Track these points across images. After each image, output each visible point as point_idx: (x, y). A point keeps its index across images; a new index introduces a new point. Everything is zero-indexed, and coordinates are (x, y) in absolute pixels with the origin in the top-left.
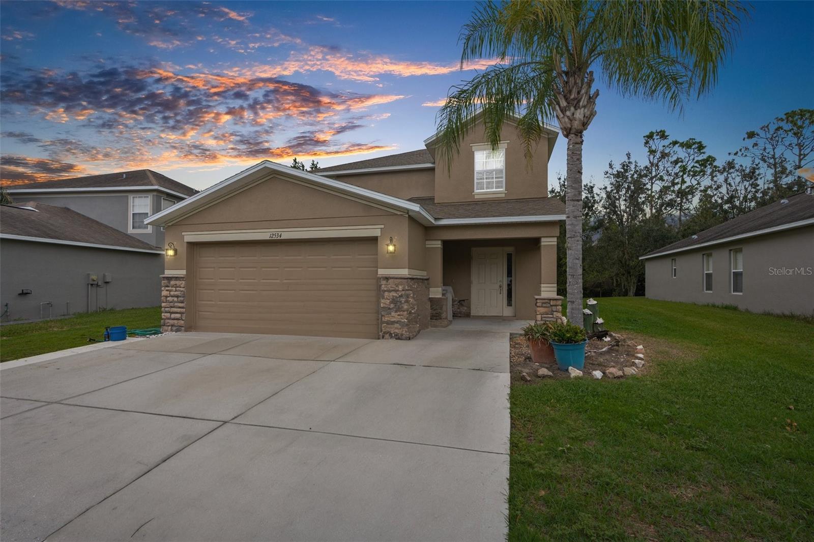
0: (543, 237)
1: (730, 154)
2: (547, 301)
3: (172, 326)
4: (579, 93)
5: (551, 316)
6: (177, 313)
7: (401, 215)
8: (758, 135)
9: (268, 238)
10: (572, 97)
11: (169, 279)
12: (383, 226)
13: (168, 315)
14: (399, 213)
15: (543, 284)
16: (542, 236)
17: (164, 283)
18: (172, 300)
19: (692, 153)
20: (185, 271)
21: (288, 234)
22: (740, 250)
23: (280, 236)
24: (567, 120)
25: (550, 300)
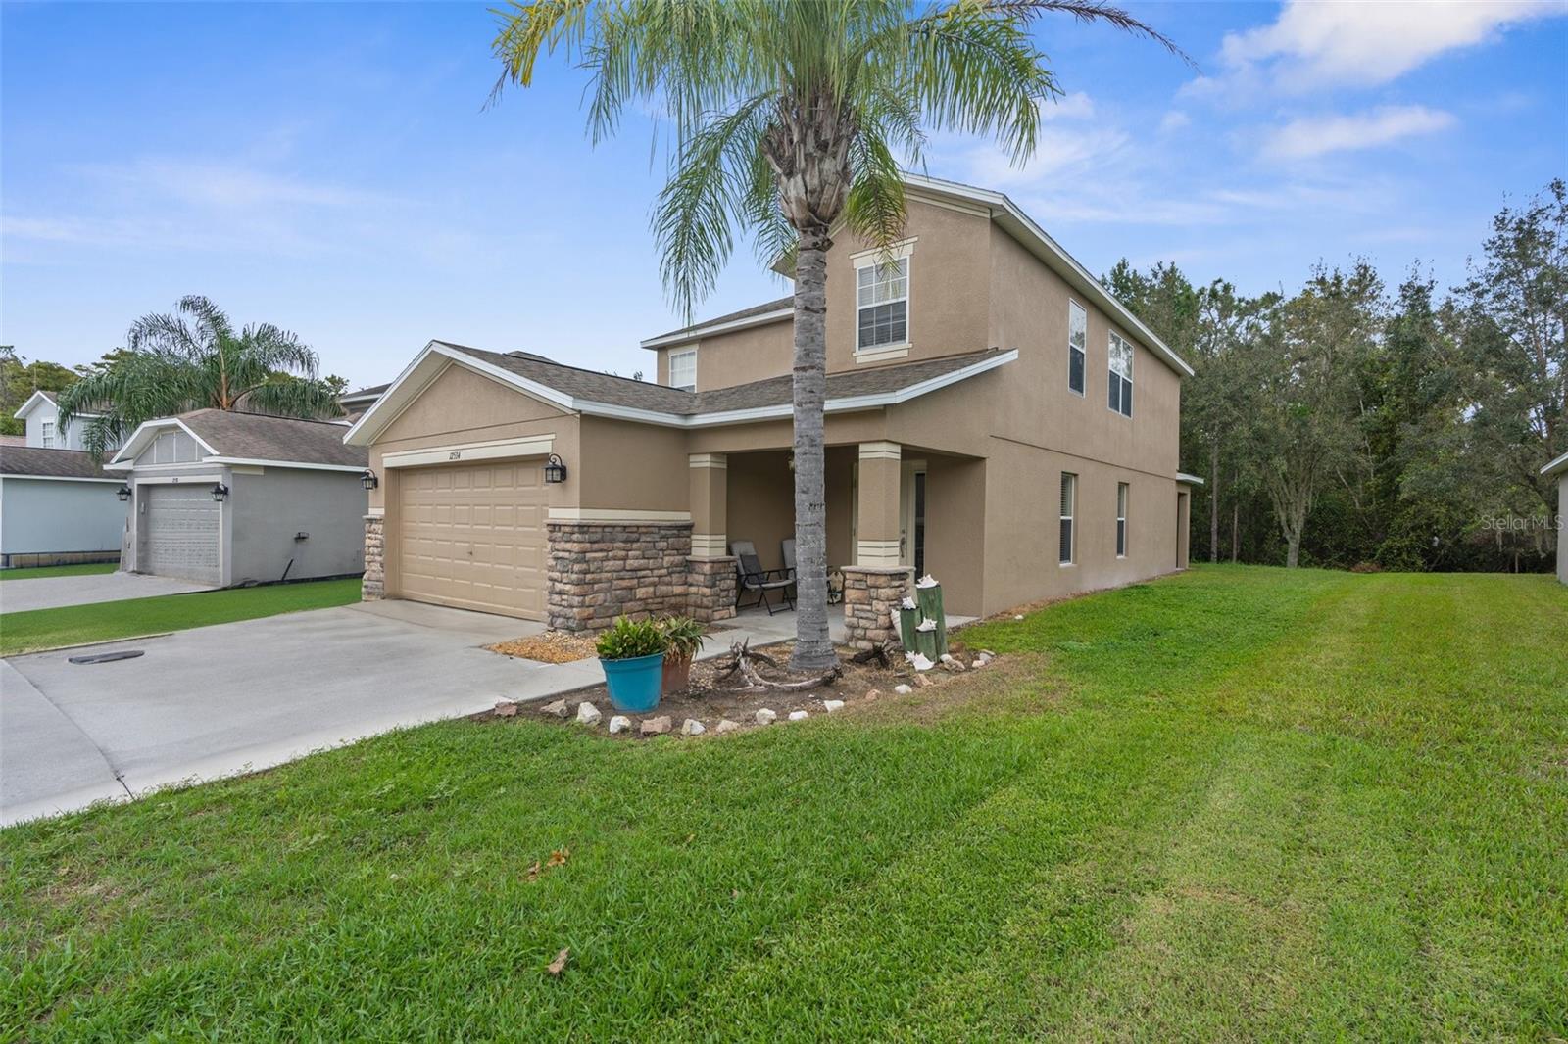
0: (863, 442)
2: (860, 575)
5: (869, 608)
16: (861, 440)
23: (459, 456)
25: (867, 574)
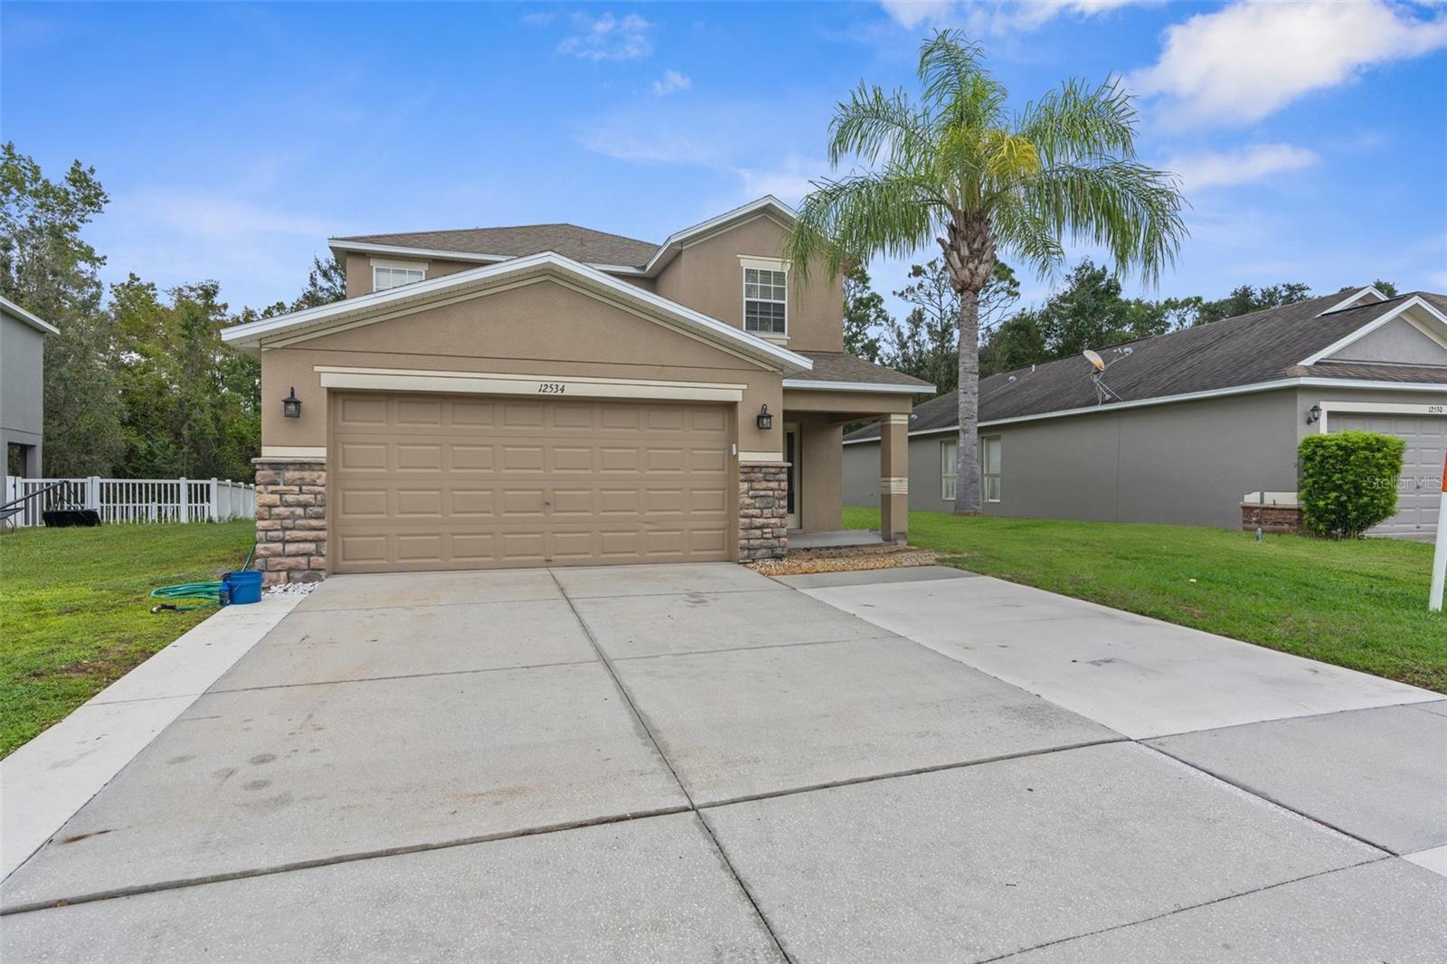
1: (894, 293)
3: (289, 570)
4: (983, 244)
6: (305, 541)
7: (774, 372)
8: (925, 274)
9: (536, 392)
10: (975, 246)
11: (277, 466)
12: (745, 387)
13: (278, 547)
14: (770, 369)
15: (894, 477)
17: (265, 476)
18: (288, 513)
19: (852, 285)
20: (325, 449)
21: (577, 387)
22: (998, 438)
24: (967, 273)
